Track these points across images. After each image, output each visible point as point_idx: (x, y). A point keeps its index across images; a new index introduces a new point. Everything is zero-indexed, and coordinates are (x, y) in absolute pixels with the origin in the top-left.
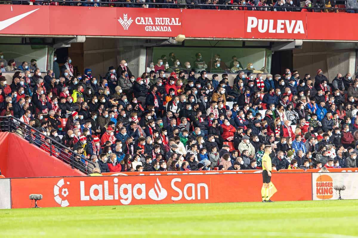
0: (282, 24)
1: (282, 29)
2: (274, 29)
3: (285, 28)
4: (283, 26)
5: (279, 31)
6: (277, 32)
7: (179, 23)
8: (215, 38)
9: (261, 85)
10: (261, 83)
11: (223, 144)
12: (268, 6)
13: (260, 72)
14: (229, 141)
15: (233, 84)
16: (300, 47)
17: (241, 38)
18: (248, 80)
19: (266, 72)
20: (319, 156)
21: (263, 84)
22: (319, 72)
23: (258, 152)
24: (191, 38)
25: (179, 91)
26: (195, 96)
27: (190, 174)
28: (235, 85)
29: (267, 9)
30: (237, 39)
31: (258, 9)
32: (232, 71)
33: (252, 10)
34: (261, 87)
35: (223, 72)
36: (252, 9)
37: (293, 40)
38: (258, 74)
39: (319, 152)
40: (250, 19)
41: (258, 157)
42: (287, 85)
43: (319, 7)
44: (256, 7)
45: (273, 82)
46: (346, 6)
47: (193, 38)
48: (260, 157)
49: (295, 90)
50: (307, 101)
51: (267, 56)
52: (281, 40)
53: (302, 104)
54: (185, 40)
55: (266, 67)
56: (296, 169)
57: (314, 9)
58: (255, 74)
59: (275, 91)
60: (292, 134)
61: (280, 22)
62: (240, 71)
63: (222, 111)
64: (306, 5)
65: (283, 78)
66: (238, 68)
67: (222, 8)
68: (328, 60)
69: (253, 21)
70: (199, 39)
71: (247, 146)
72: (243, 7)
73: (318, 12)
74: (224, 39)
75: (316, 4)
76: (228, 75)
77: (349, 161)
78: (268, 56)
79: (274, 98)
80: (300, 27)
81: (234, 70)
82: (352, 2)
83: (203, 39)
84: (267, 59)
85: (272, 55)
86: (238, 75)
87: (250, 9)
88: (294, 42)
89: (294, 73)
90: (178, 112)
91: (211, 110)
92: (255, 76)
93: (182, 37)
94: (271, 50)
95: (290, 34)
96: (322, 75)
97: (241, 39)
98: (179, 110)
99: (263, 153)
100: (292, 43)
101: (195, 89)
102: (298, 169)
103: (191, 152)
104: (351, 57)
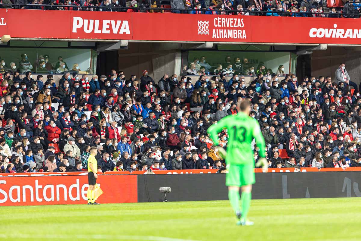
0: (108, 24)
1: (107, 29)
2: (99, 29)
3: (111, 29)
4: (108, 27)
5: (105, 31)
6: (103, 32)
7: (4, 23)
8: (41, 38)
9: (87, 86)
10: (86, 84)
11: (48, 146)
12: (94, 6)
13: (85, 73)
14: (55, 143)
15: (59, 85)
16: (125, 48)
17: (67, 38)
18: (73, 81)
19: (92, 73)
20: (144, 157)
21: (88, 85)
22: (145, 73)
23: (83, 154)
24: (17, 39)
25: (4, 91)
26: (21, 97)
27: (15, 176)
28: (60, 86)
29: (93, 8)
30: (62, 40)
31: (84, 9)
32: (58, 72)
33: (78, 10)
34: (86, 88)
35: (49, 73)
36: (78, 8)
37: (119, 41)
38: (84, 75)
39: (145, 154)
40: (76, 19)
41: (84, 159)
42: (113, 86)
43: (145, 7)
44: (82, 7)
45: (99, 83)
46: (171, 6)
47: (19, 39)
48: (85, 159)
49: (121, 91)
50: (133, 102)
51: (92, 57)
52: (107, 41)
53: (128, 106)
54: (10, 40)
55: (92, 68)
56: (121, 171)
57: (140, 9)
58: (80, 74)
59: (101, 92)
60: (118, 136)
61: (105, 22)
62: (65, 71)
63: (47, 112)
64: (131, 5)
65: (109, 79)
66: (64, 69)
67: (47, 8)
68: (154, 60)
69: (78, 21)
70: (25, 39)
71: (73, 148)
72: (68, 7)
73: (144, 12)
74: (50, 39)
75: (142, 4)
76: (54, 76)
77: (175, 163)
78: (94, 57)
79: (99, 99)
80: (125, 28)
81: (59, 70)
82: (177, 1)
83: (28, 39)
84: (92, 60)
85: (98, 55)
86: (63, 76)
87: (75, 9)
88: (120, 42)
89: (120, 74)
90: (3, 113)
91: (37, 111)
92: (81, 77)
93: (7, 37)
94: (96, 50)
95: (115, 34)
96: (148, 76)
97: (66, 40)
98: (5, 111)
99: (88, 155)
100: (117, 43)
101: (21, 90)
102: (124, 171)
103: (17, 154)
104: (176, 58)
